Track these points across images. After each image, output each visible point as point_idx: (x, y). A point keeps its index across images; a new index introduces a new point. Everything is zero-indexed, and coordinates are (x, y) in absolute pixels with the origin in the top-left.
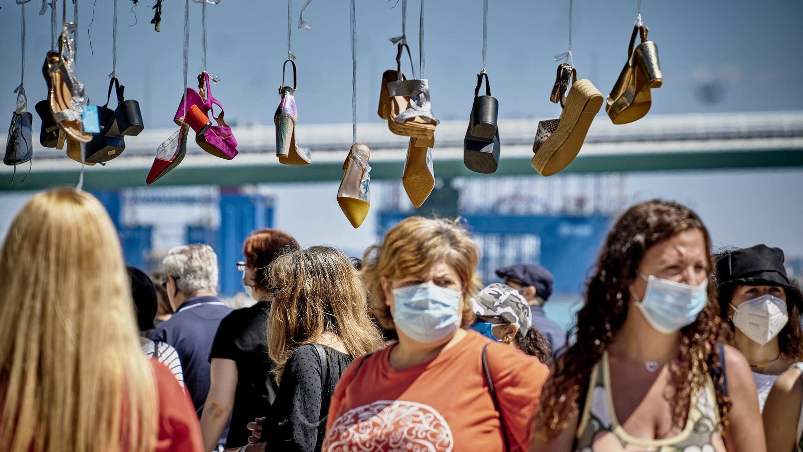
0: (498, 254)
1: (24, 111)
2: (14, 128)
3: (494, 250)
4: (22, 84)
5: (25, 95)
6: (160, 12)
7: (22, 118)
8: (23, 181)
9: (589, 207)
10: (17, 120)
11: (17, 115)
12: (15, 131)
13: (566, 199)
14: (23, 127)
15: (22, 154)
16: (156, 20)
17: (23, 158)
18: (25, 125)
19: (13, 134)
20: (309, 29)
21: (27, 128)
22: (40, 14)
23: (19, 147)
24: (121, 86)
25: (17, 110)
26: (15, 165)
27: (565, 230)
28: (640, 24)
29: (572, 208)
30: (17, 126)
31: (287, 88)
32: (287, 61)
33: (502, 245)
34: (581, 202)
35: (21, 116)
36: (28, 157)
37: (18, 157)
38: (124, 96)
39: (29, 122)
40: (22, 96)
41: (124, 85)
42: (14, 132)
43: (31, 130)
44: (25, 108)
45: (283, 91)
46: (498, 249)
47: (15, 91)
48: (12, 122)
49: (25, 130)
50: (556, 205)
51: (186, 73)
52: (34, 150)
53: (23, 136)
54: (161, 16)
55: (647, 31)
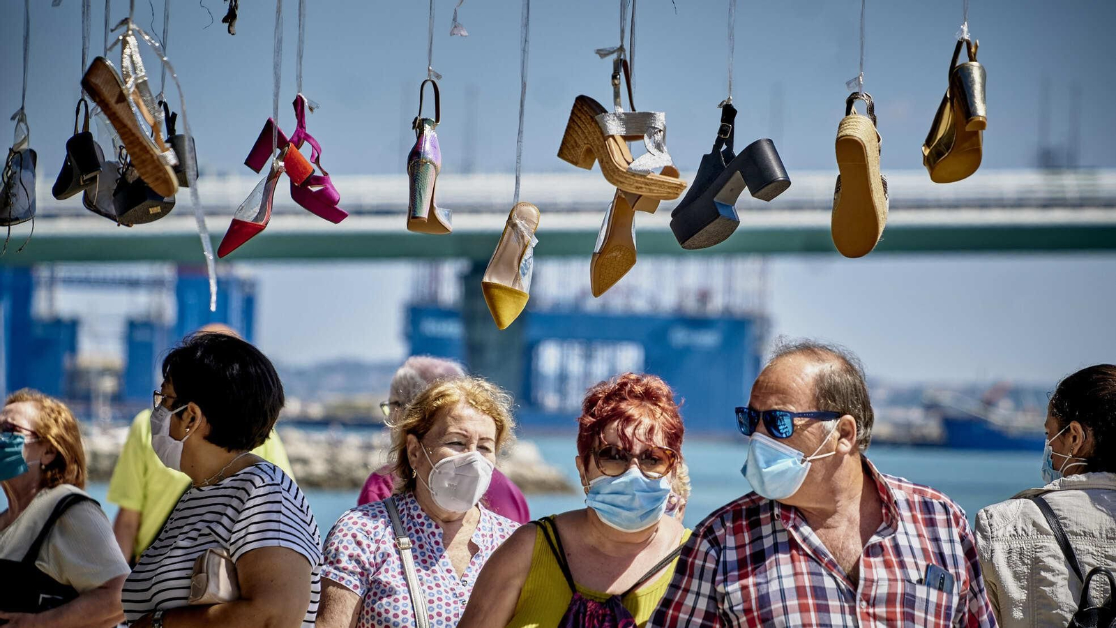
0: (581, 369)
1: (25, 146)
2: (10, 172)
3: (575, 365)
4: (22, 108)
5: (26, 124)
6: (236, 6)
7: (22, 159)
8: (20, 250)
9: (717, 304)
10: (15, 160)
11: (15, 153)
12: (12, 175)
13: (682, 292)
14: (23, 171)
15: (21, 211)
16: (231, 17)
17: (22, 215)
18: (27, 168)
19: (8, 181)
20: (466, 36)
21: (29, 173)
22: (53, 5)
23: (17, 200)
24: (173, 113)
25: (14, 145)
26: (9, 226)
27: (680, 337)
28: (966, 37)
29: (691, 305)
30: (14, 168)
31: (424, 121)
32: (426, 81)
33: (588, 357)
34: (704, 296)
35: (21, 155)
36: (29, 214)
37: (14, 214)
38: (176, 128)
39: (31, 163)
40: (22, 125)
41: (176, 112)
42: (9, 178)
43: (34, 176)
44: (26, 143)
45: (419, 125)
46: (583, 362)
47: (13, 118)
48: (7, 163)
49: (26, 175)
50: (668, 300)
51: (276, 95)
52: (39, 204)
53: (22, 184)
54: (237, 12)
55: (976, 47)
